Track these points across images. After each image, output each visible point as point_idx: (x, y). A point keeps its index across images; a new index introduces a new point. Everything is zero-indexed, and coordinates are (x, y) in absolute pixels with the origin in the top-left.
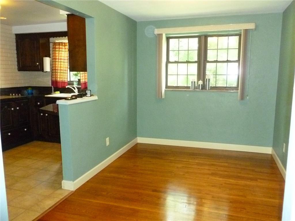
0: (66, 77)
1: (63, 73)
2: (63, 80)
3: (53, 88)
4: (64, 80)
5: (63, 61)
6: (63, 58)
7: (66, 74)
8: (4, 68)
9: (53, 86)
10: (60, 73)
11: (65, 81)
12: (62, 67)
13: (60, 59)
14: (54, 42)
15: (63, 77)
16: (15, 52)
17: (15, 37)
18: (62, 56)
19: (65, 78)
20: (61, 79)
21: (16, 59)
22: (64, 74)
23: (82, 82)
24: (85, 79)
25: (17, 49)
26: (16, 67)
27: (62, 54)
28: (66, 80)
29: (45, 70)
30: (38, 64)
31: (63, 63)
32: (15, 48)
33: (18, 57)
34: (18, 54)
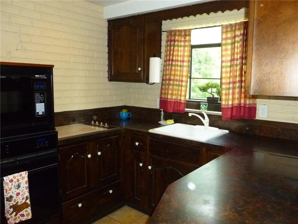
0: (183, 93)
1: (179, 85)
2: (177, 99)
3: (162, 113)
4: (179, 98)
5: (179, 64)
6: (179, 59)
7: (183, 89)
8: (86, 77)
9: (162, 110)
10: (173, 85)
11: (180, 100)
12: (177, 75)
13: (175, 61)
14: (170, 29)
15: (178, 92)
16: (106, 49)
17: (107, 25)
18: (178, 56)
19: (181, 95)
20: (174, 97)
21: (107, 62)
22: (180, 88)
23: (225, 105)
24: (233, 99)
25: (109, 46)
26: (107, 75)
27: (178, 51)
28: (183, 98)
29: (151, 81)
30: (140, 69)
31: (179, 68)
32: (106, 43)
33: (110, 59)
34: (109, 53)
